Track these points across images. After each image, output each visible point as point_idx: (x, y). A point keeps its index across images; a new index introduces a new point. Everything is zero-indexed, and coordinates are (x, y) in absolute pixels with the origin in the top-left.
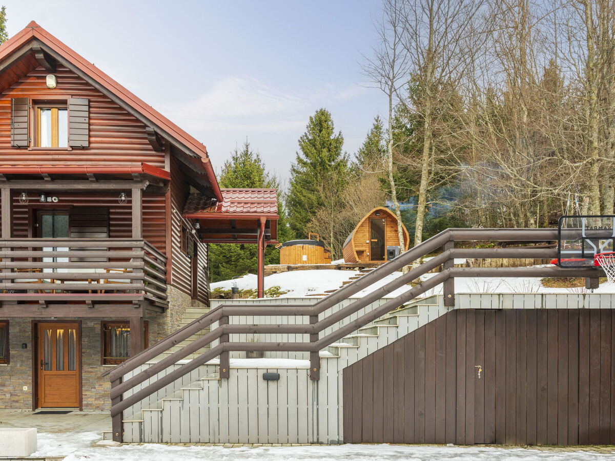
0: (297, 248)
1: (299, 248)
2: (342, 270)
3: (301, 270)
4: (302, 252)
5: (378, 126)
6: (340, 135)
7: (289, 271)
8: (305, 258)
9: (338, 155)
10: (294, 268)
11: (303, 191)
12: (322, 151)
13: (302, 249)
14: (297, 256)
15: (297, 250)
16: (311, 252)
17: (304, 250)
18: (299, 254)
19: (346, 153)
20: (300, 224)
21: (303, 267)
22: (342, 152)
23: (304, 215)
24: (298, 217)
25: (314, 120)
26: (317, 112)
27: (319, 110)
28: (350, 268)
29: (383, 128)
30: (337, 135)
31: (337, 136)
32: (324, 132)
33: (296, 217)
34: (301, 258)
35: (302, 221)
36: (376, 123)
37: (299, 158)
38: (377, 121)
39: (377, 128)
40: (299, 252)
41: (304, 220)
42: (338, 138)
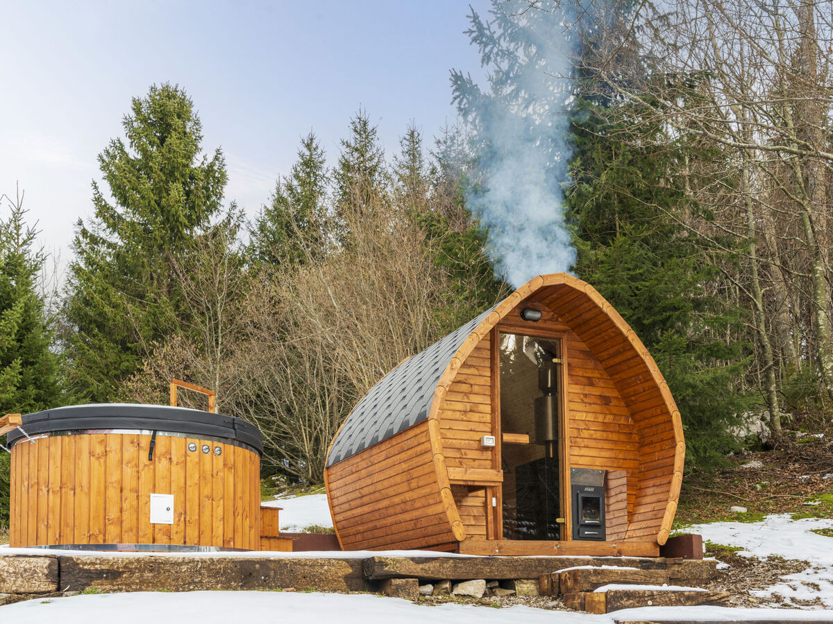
0: (113, 445)
1: (130, 452)
2: (395, 593)
3: (143, 585)
4: (146, 475)
5: (311, 160)
6: (216, 158)
7: (59, 592)
8: (162, 509)
9: (213, 207)
10: (99, 575)
11: (112, 291)
12: (167, 191)
13: (144, 455)
14: (113, 493)
15: (113, 458)
16: (202, 477)
17: (162, 465)
18: (129, 483)
19: (234, 207)
20: (100, 381)
21: (155, 566)
22: (222, 202)
23: (112, 357)
24: (95, 362)
25: (145, 110)
26: (153, 89)
27: (159, 87)
28: (436, 582)
29: (325, 166)
30: (210, 159)
31: (207, 163)
32: (172, 139)
33: (89, 361)
34: (141, 509)
35: (107, 375)
36: (307, 153)
37: (98, 200)
38: (310, 150)
39: (310, 165)
40: (129, 471)
41: (113, 372)
42: (211, 165)
